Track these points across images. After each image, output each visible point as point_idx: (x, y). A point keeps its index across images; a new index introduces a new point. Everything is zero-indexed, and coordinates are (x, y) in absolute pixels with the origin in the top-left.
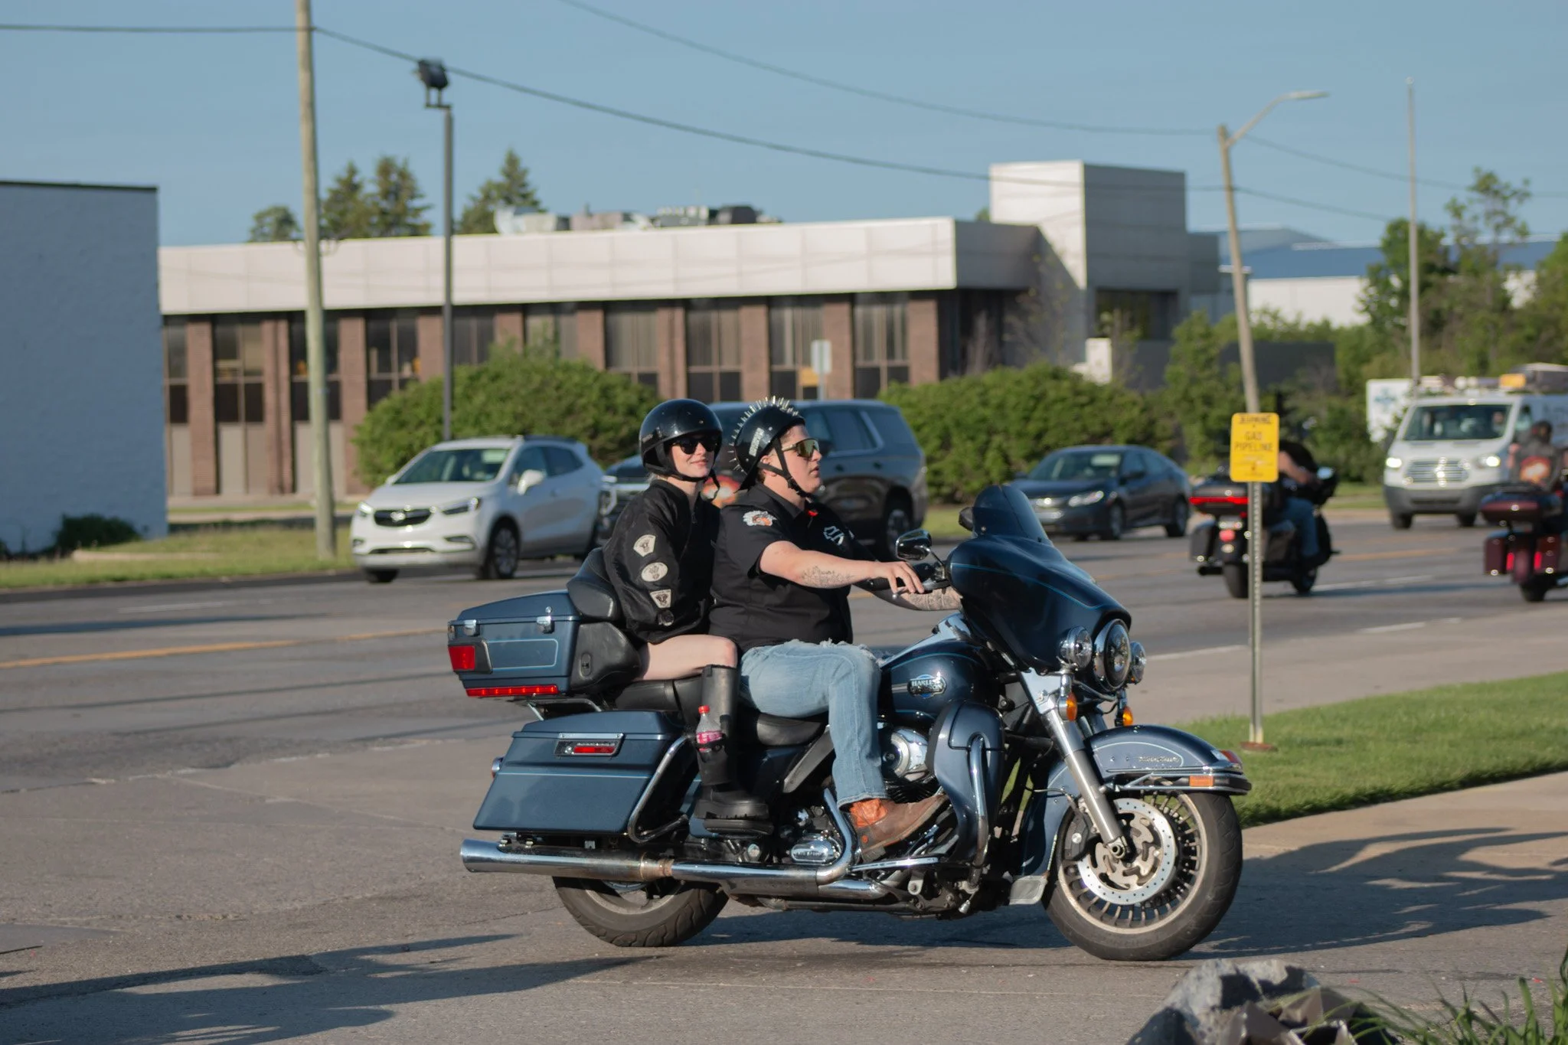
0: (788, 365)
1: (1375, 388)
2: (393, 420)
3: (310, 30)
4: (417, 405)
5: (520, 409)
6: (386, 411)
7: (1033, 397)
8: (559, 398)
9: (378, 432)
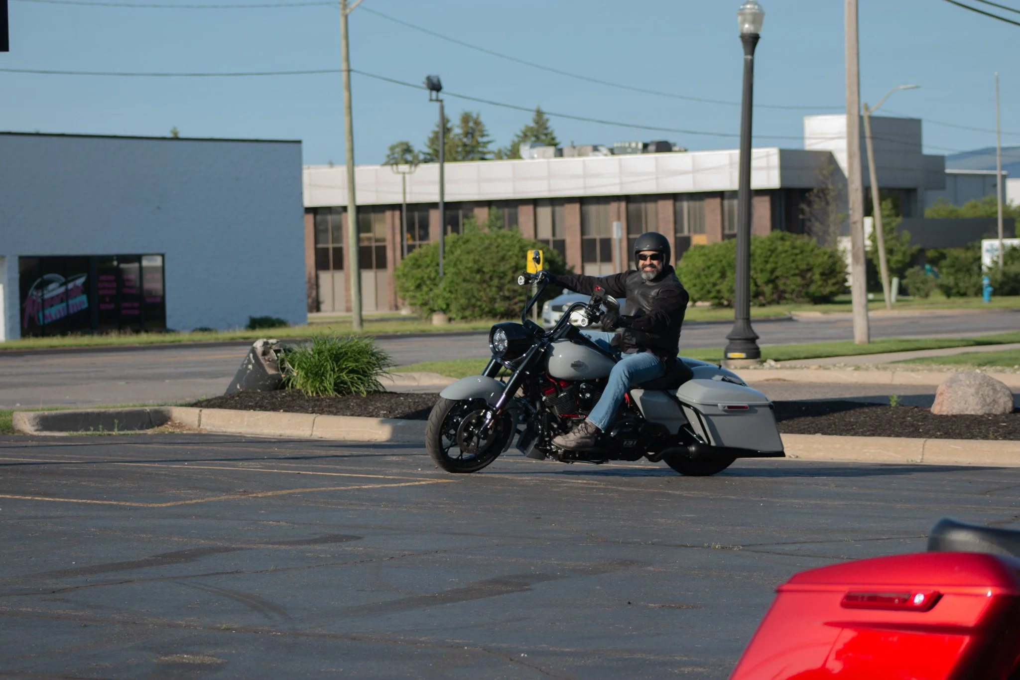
0: (686, 233)
1: (986, 244)
2: (414, 264)
3: (349, 71)
4: (427, 256)
5: (477, 258)
6: (411, 259)
7: (770, 250)
8: (498, 252)
9: (407, 269)
